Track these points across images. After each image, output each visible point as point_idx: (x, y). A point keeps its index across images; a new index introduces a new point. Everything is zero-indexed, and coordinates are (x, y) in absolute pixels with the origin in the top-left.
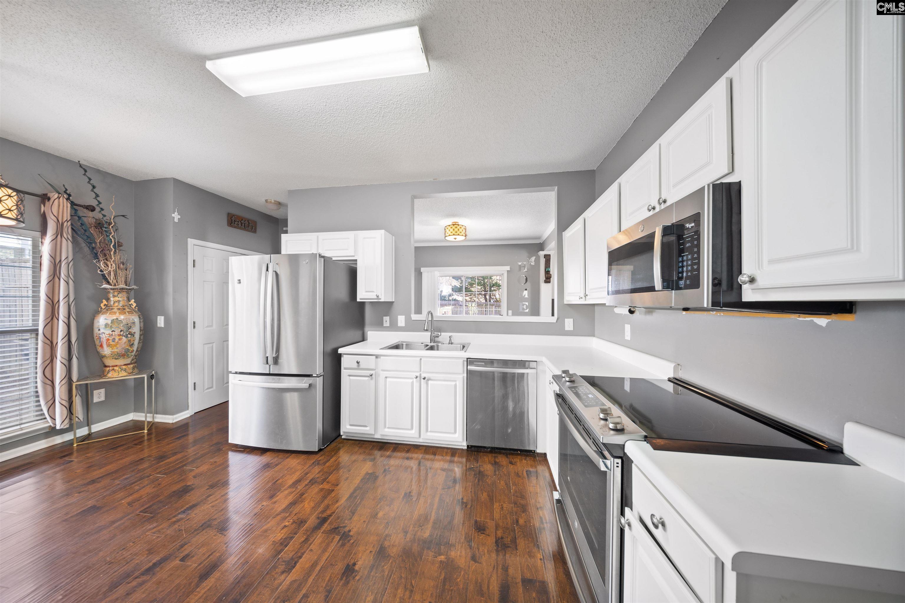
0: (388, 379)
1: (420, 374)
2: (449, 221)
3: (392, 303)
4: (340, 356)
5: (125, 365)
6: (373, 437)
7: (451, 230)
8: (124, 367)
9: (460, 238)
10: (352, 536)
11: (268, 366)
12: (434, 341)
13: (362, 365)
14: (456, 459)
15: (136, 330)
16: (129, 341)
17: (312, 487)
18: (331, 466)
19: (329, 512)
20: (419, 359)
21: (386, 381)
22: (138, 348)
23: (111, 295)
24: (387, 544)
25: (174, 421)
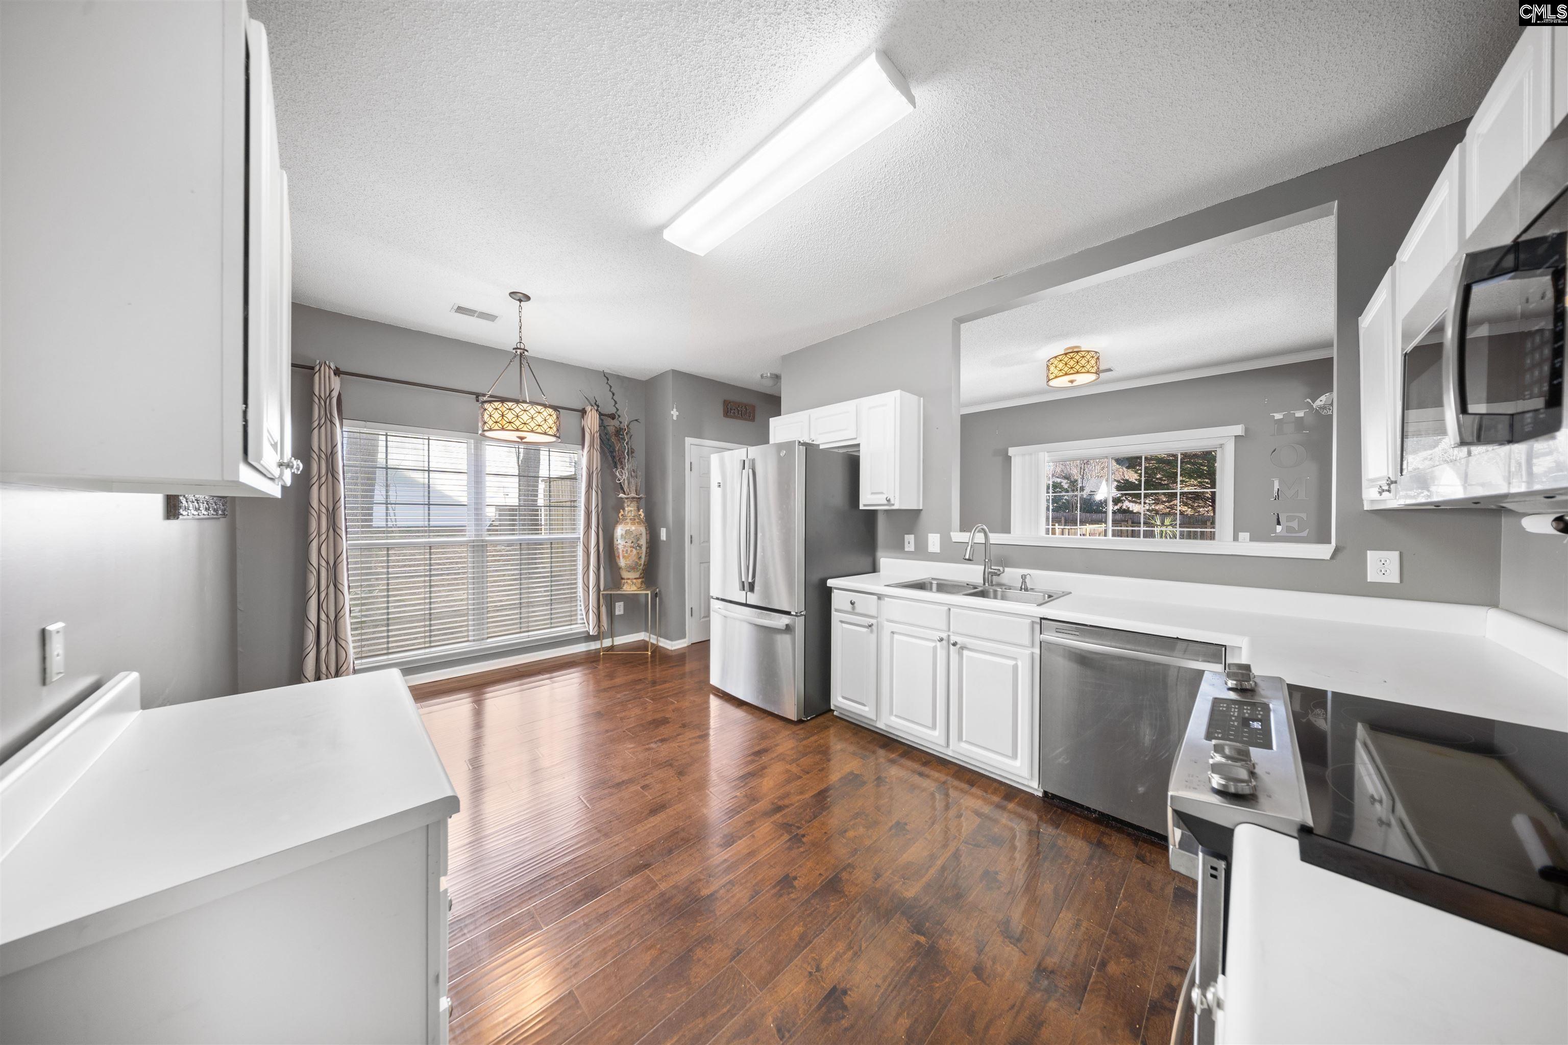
0: (896, 636)
1: (949, 636)
2: (1058, 348)
3: (918, 512)
4: (829, 591)
5: (635, 579)
6: (871, 723)
7: (1061, 365)
8: (634, 581)
9: (1083, 379)
10: (804, 843)
11: (744, 593)
12: (992, 582)
13: (859, 609)
14: (1011, 806)
15: (643, 542)
16: (638, 553)
17: (778, 763)
18: (809, 747)
19: (786, 802)
20: (946, 608)
21: (892, 639)
22: (645, 562)
23: (626, 505)
24: (845, 876)
25: (673, 648)
